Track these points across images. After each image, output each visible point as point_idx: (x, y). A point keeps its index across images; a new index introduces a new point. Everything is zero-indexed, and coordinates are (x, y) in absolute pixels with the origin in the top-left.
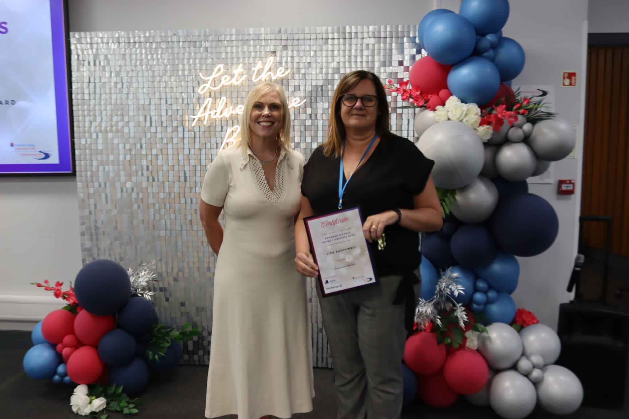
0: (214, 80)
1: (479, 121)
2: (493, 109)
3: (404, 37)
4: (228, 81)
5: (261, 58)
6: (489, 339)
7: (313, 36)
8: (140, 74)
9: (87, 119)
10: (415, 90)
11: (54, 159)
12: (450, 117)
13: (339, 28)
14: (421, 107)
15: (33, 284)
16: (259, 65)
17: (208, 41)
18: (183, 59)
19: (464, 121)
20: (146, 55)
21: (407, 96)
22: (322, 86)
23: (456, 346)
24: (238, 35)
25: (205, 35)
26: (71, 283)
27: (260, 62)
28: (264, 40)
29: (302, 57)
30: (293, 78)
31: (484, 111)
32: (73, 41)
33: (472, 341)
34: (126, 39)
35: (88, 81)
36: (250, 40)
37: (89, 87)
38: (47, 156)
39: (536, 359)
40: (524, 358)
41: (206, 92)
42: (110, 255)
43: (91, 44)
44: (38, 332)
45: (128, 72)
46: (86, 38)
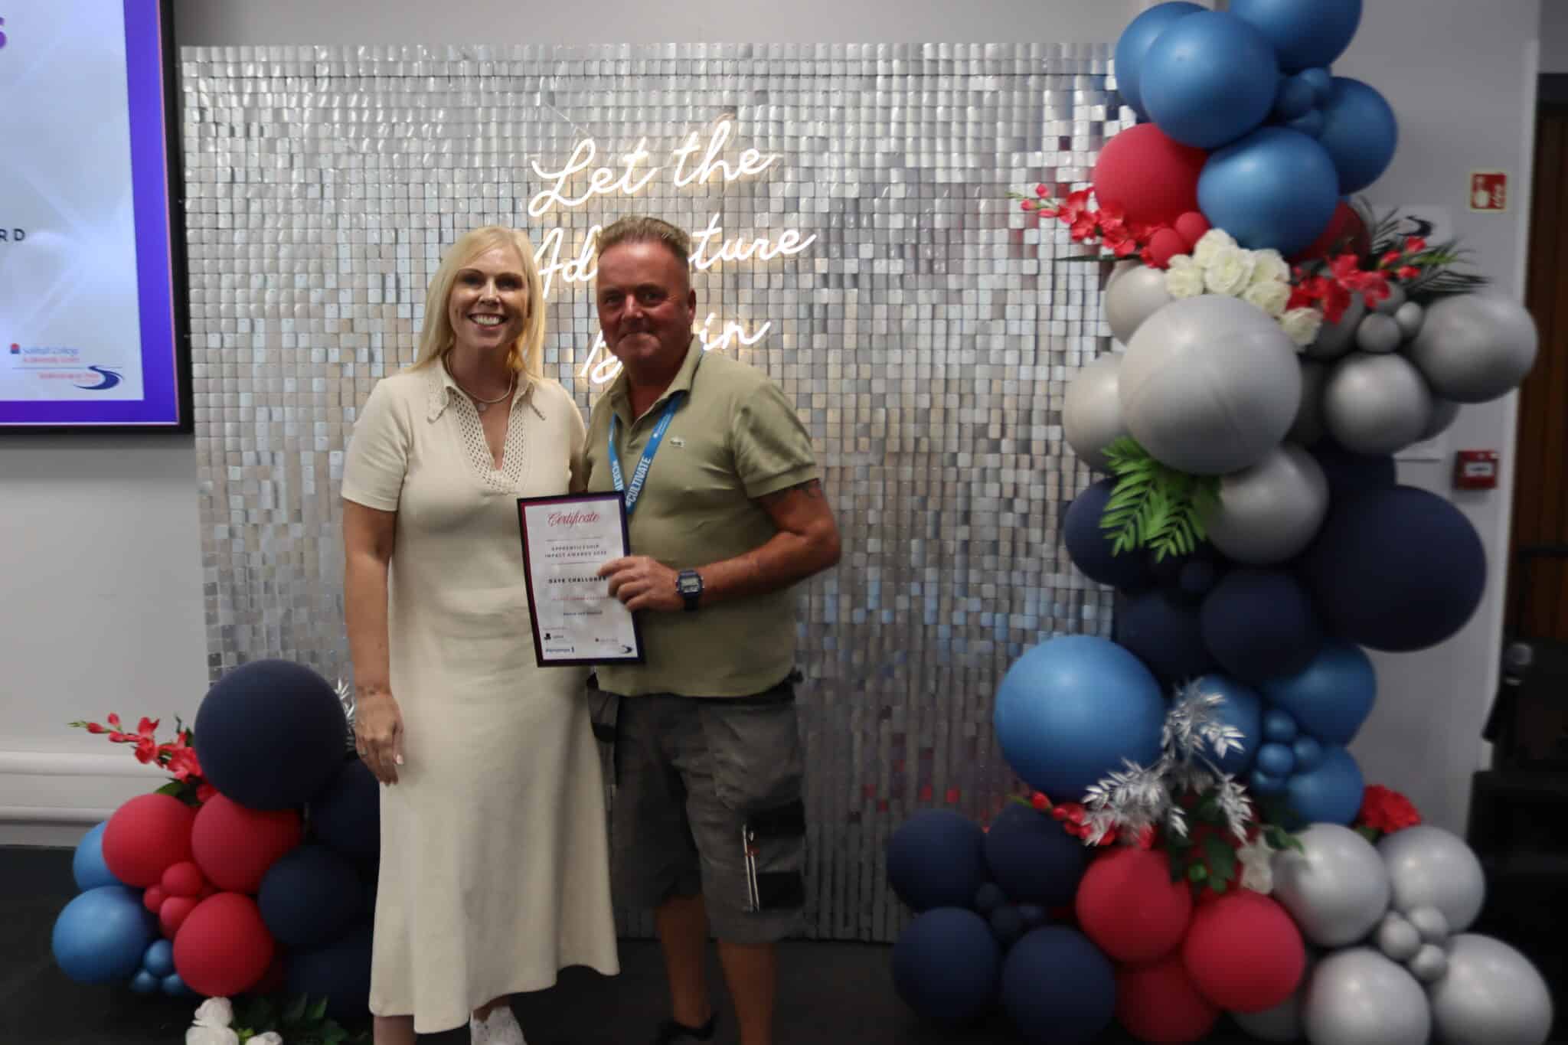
0: (571, 180)
1: (1287, 295)
2: (1322, 265)
3: (1075, 74)
4: (609, 184)
5: (695, 124)
6: (1305, 865)
7: (837, 68)
8: (370, 161)
9: (225, 281)
10: (1109, 213)
11: (131, 389)
12: (1210, 286)
13: (904, 48)
14: (1126, 257)
15: (76, 725)
16: (691, 144)
17: (555, 76)
18: (486, 124)
19: (1248, 295)
20: (387, 109)
21: (1088, 230)
22: (857, 200)
23: (1218, 885)
24: (638, 61)
25: (547, 62)
26: (179, 721)
27: (695, 134)
28: (707, 75)
29: (805, 122)
30: (781, 178)
31: (1298, 270)
32: (188, 70)
33: (1256, 871)
34: (334, 66)
35: (228, 179)
36: (668, 75)
37: (230, 195)
38: (111, 380)
39: (1426, 919)
40: (1393, 917)
41: (549, 212)
42: (284, 647)
43: (239, 78)
44: (91, 851)
45: (337, 157)
46: (224, 62)
